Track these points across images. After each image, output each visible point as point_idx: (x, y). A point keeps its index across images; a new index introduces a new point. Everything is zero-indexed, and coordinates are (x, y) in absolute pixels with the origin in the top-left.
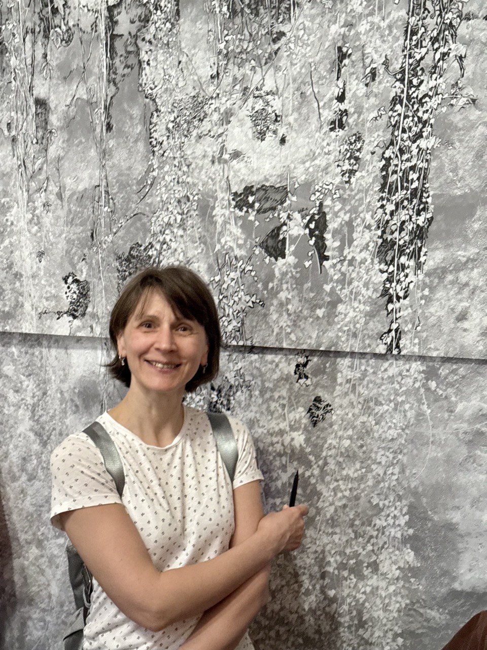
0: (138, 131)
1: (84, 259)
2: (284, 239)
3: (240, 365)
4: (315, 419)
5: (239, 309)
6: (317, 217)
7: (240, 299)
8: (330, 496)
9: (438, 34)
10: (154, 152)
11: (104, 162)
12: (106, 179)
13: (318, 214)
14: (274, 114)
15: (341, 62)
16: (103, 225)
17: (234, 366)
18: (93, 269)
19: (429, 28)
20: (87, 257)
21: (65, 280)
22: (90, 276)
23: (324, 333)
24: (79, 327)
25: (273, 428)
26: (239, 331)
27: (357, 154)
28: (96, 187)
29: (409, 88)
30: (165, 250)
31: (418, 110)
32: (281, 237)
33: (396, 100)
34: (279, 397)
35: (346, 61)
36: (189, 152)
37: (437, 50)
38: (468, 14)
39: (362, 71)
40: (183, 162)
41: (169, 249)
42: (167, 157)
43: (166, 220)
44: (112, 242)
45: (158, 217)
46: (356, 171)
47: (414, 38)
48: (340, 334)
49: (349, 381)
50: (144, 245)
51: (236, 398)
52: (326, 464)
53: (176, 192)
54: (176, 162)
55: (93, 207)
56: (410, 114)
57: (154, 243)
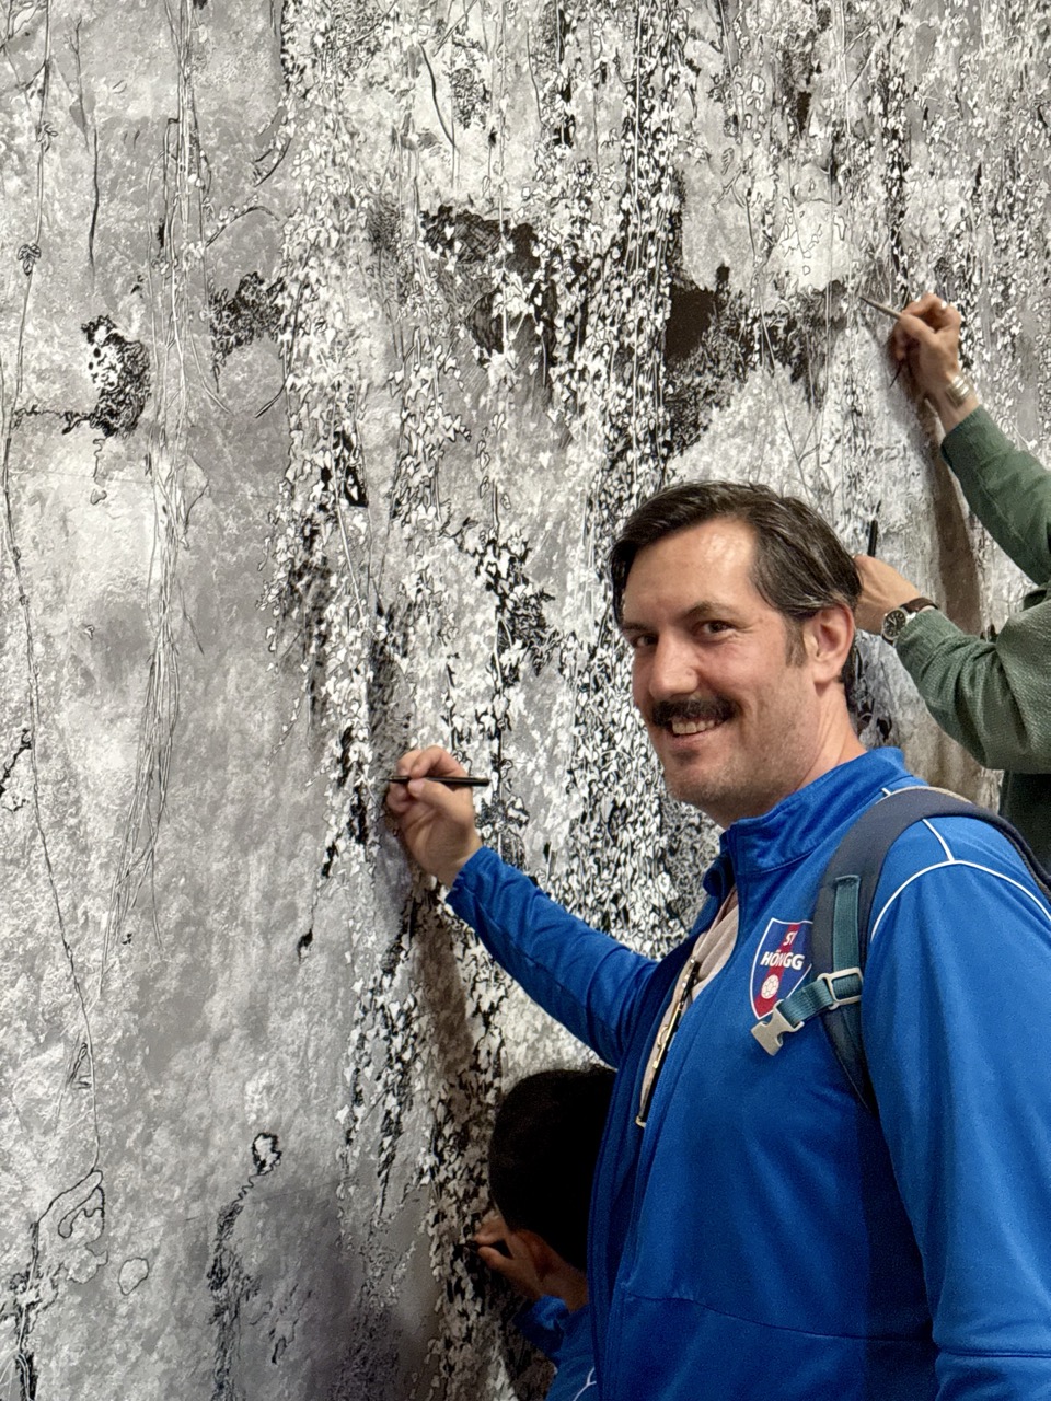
0: (260, 27)
1: (136, 288)
2: (500, 317)
3: (427, 559)
4: (538, 660)
5: (434, 442)
6: (544, 287)
7: (436, 422)
8: (563, 802)
9: (666, 44)
10: (288, 82)
11: (187, 70)
12: (193, 109)
13: (546, 282)
14: (481, 86)
15: (564, 36)
16: (185, 216)
17: (416, 562)
18: (158, 317)
19: (659, 32)
20: (144, 285)
21: (89, 332)
22: (148, 331)
23: (551, 497)
24: (117, 456)
25: (476, 686)
26: (429, 487)
27: (588, 194)
28: (169, 121)
29: (642, 111)
30: (307, 301)
31: (652, 148)
32: (495, 313)
33: (628, 125)
34: (484, 623)
35: (570, 37)
36: (352, 107)
37: (665, 67)
38: (693, 30)
39: (590, 61)
40: (342, 123)
41: (314, 300)
42: (312, 103)
43: (312, 235)
44: (203, 258)
45: (297, 226)
46: (589, 222)
47: (645, 38)
48: (572, 499)
49: (582, 587)
50: (267, 281)
51: (418, 628)
52: (556, 742)
53: (331, 180)
54: (328, 120)
55: (165, 167)
56: (645, 152)
57: (287, 281)
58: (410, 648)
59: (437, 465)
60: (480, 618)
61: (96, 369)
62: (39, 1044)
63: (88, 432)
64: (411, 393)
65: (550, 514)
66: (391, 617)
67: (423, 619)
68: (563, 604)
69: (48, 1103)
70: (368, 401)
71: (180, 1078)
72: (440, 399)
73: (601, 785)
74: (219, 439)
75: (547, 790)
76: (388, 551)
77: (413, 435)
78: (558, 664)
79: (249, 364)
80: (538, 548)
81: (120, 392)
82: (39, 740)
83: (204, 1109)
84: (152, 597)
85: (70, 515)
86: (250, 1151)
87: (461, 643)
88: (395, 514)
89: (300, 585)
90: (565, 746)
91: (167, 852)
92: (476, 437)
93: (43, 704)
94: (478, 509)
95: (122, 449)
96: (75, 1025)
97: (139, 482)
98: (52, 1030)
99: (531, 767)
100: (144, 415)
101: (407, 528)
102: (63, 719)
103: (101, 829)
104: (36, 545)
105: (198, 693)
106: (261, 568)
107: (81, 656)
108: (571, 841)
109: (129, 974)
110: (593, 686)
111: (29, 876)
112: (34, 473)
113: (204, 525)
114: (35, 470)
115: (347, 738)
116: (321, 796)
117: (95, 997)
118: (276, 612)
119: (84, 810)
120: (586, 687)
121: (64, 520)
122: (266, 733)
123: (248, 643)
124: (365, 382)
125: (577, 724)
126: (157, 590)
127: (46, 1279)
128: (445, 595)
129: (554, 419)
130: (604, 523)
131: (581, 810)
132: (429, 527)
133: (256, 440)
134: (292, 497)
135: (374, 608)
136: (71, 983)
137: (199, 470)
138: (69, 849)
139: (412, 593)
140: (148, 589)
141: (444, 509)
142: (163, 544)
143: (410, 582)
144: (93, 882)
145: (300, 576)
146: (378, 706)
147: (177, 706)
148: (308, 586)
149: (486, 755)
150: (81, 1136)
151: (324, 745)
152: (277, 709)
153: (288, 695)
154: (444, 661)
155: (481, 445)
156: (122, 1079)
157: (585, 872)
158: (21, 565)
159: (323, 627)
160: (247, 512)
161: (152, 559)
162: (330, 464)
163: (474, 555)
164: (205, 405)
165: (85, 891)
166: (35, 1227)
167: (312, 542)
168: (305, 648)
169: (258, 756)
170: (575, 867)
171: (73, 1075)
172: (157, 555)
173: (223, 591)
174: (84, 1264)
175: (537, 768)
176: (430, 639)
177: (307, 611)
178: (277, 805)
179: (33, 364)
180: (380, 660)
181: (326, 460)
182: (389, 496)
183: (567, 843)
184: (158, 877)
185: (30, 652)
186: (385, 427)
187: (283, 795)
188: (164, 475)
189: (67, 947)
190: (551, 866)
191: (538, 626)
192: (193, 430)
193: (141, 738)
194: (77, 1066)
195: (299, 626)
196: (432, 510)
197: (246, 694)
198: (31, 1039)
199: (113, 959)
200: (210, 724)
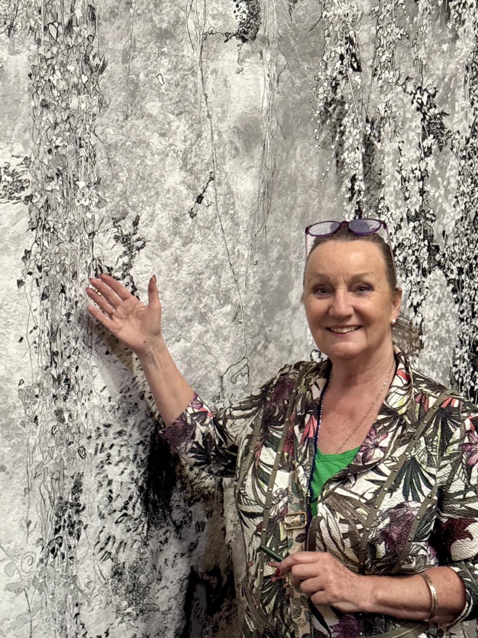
58: (382, 138)
59: (393, 52)
60: (414, 124)
61: (237, 13)
62: (221, 304)
63: (235, 41)
64: (381, 17)
65: (447, 74)
66: (373, 124)
67: (387, 125)
68: (453, 117)
69: (225, 328)
70: (362, 21)
71: (279, 323)
72: (394, 20)
73: (470, 204)
74: (292, 42)
75: (444, 205)
76: (371, 92)
77: (382, 37)
78: (451, 147)
79: (305, 7)
80: (441, 91)
81: (248, 23)
82: (217, 177)
83: (289, 337)
84: (263, 115)
85: (228, 79)
86: (309, 357)
87: (405, 136)
88: (374, 75)
89: (330, 109)
90: (454, 185)
91: (272, 227)
92: (412, 37)
93: (219, 162)
94: (413, 72)
95: (250, 48)
96: (236, 297)
97: (257, 63)
98: (225, 299)
99: (437, 195)
100: (259, 33)
101: (380, 82)
102: (227, 168)
103: (244, 216)
104: (214, 92)
105: (284, 158)
106: (311, 101)
107: (234, 141)
108: (456, 230)
109: (257, 278)
110: (468, 157)
111: (215, 234)
112: (213, 60)
113: (285, 82)
114: (213, 59)
115: (353, 179)
116: (341, 205)
117: (243, 286)
118: (319, 122)
119: (237, 207)
120: (464, 157)
121: (225, 81)
122: (315, 176)
123: (305, 135)
124: (360, 13)
125: (460, 175)
126: (265, 112)
127: (227, 399)
128: (397, 114)
129: (450, 27)
130: (474, 78)
131: (461, 215)
132: (390, 81)
133: (309, 43)
134: (326, 68)
135: (365, 119)
136: (232, 280)
137: (283, 57)
138: (231, 223)
139: (382, 113)
140: (262, 111)
141: (397, 72)
142: (268, 91)
143: (381, 107)
144: (241, 238)
145: (330, 105)
146: (367, 164)
147: (275, 163)
148: (334, 109)
149: (417, 189)
150: (239, 343)
151: (342, 182)
152: (320, 165)
153: (325, 159)
154: (397, 144)
155: (415, 41)
156: (255, 321)
157: (462, 244)
158: (208, 101)
159: (342, 128)
160: (305, 76)
161: (263, 98)
162: (344, 52)
163: (411, 94)
164: (286, 27)
165: (238, 242)
166: (222, 378)
167: (336, 89)
168: (333, 138)
169: (311, 186)
170: (457, 242)
171: (235, 318)
172: (265, 96)
173: (294, 112)
174: (241, 395)
175: (440, 195)
176: (390, 134)
177: (334, 121)
178: (320, 208)
179: (211, 12)
180: (368, 143)
181: (341, 50)
182: (371, 66)
183: (454, 230)
184: (268, 237)
185: (212, 139)
186: (369, 34)
187: (323, 204)
188: (268, 60)
189: (231, 265)
190: (446, 241)
191: (441, 128)
192: (280, 39)
193: (260, 177)
194: (236, 314)
195: (330, 128)
196: (392, 73)
197: (305, 158)
198: (218, 302)
199: (250, 271)
200: (289, 172)
